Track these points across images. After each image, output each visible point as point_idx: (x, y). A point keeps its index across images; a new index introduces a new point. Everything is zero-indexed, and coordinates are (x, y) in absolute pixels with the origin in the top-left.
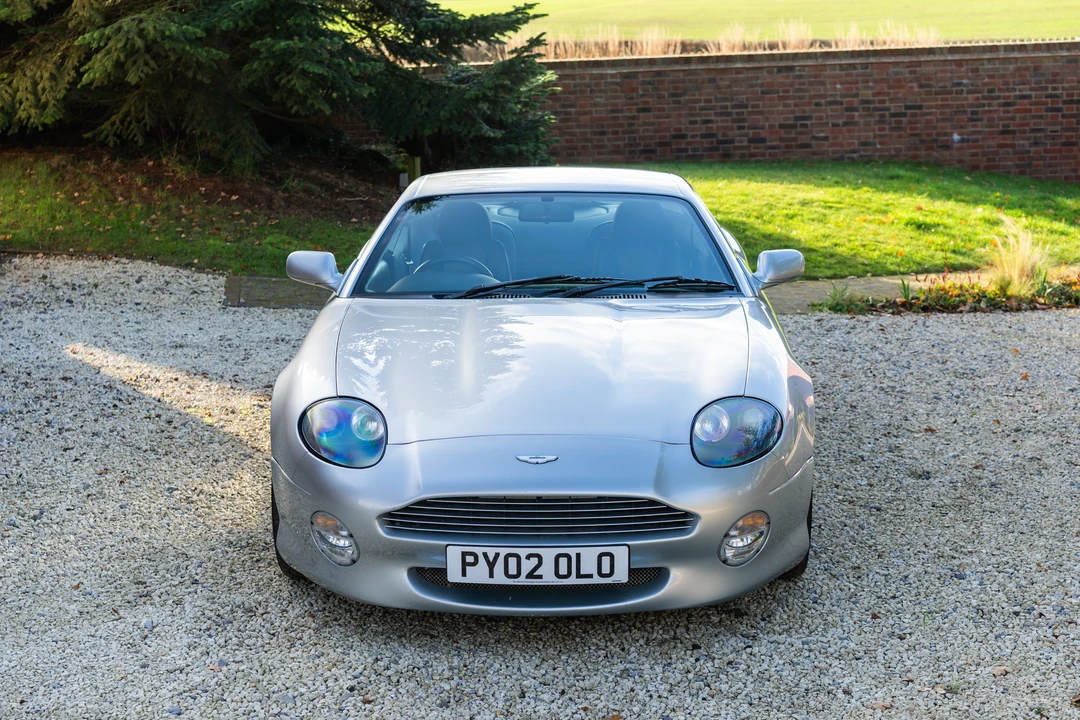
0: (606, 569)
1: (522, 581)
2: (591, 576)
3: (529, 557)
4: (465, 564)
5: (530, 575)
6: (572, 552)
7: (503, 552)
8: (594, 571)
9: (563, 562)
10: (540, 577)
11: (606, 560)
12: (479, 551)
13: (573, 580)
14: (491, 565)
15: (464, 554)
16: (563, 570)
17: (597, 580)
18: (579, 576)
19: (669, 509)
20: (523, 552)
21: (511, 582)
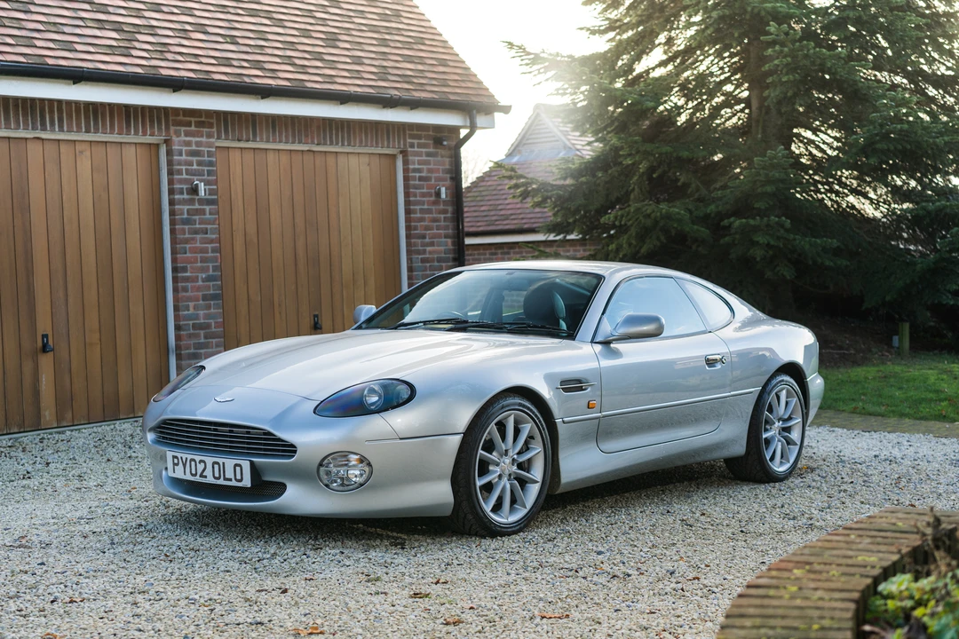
0: (239, 477)
1: (198, 479)
2: (230, 480)
3: (201, 461)
4: (175, 464)
5: (201, 476)
6: (221, 461)
7: (190, 457)
8: (233, 478)
9: (216, 466)
10: (206, 477)
11: (238, 469)
12: (179, 455)
13: (221, 482)
14: (184, 465)
15: (174, 457)
16: (217, 475)
17: (234, 483)
18: (225, 479)
19: (279, 440)
20: (198, 458)
21: (192, 478)
